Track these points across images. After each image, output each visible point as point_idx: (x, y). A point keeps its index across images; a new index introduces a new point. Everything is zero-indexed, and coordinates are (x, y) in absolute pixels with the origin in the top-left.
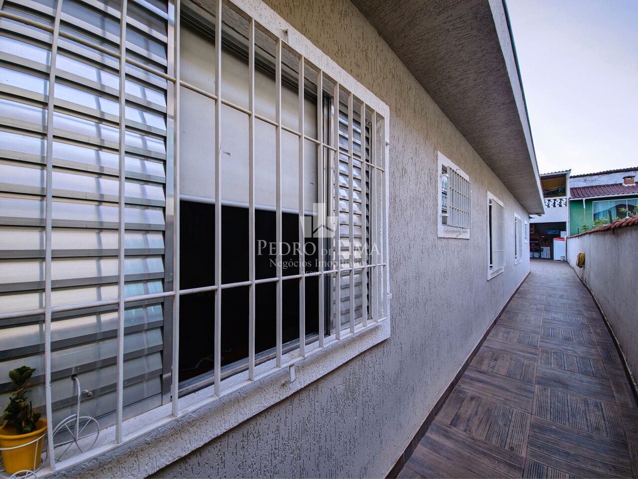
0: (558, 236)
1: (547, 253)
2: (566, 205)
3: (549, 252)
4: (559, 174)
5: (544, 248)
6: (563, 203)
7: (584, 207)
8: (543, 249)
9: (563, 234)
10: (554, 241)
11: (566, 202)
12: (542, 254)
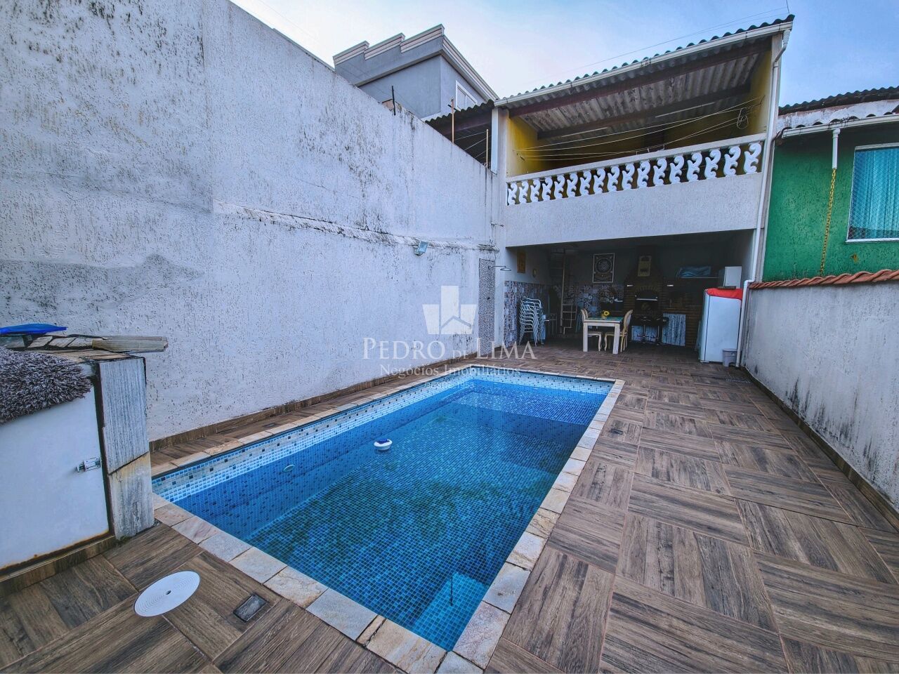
0: (716, 283)
1: (676, 333)
2: (759, 170)
3: (682, 330)
4: (751, 34)
5: (672, 317)
6: (750, 158)
7: (835, 165)
8: (668, 319)
9: (731, 276)
10: (707, 296)
11: (760, 157)
12: (664, 333)
